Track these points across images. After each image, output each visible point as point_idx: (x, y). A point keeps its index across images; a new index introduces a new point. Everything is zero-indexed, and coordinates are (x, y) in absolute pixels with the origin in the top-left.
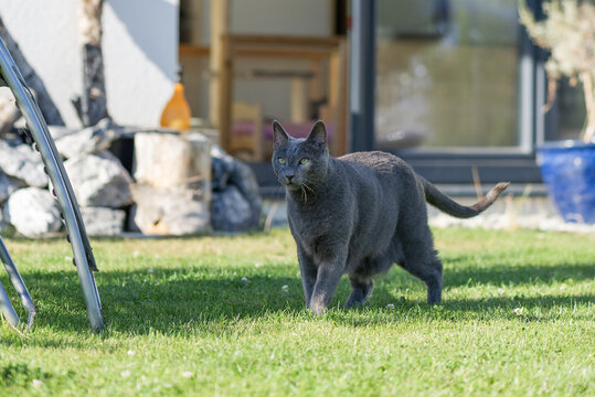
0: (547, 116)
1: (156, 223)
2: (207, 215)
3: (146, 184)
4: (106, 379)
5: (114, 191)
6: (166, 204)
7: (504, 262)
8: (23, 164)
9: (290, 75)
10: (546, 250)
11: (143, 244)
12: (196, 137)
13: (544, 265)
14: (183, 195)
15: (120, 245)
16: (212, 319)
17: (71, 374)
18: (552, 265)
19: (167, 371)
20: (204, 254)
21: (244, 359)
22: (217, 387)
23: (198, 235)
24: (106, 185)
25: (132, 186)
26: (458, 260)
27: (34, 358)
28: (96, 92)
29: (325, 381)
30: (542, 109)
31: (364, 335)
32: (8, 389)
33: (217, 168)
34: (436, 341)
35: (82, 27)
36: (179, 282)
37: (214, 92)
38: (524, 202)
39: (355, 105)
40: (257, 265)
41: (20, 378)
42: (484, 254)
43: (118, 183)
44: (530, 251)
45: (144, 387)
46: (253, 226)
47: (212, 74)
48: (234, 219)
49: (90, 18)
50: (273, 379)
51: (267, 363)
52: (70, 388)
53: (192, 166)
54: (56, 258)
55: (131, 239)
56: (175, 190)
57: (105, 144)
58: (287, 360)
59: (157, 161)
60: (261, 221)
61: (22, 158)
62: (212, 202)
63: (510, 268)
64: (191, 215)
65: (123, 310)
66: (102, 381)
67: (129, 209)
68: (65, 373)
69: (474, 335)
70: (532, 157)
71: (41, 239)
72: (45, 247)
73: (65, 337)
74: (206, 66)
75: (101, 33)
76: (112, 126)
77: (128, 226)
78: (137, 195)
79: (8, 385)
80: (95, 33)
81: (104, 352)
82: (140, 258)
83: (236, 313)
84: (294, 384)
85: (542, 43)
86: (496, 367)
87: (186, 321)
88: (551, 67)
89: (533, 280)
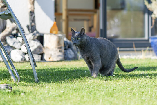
0: (152, 29)
1: (50, 58)
2: (63, 56)
3: (47, 48)
4: (40, 93)
5: (38, 50)
6: (52, 53)
7: (143, 66)
8: (14, 43)
9: (83, 20)
10: (153, 63)
11: (47, 63)
12: (60, 35)
13: (153, 66)
14: (57, 51)
15: (40, 63)
16: (67, 79)
17: (31, 92)
18: (155, 66)
19: (57, 91)
20: (63, 65)
21: (77, 88)
22: (70, 95)
23: (61, 61)
24: (36, 48)
25: (43, 48)
26: (131, 66)
27: (21, 88)
28: (33, 24)
29: (99, 93)
30: (151, 27)
31: (108, 82)
32: (15, 96)
33: (66, 43)
34: (127, 83)
35: (29, 7)
36: (57, 71)
37: (64, 25)
38: (147, 52)
39: (101, 27)
40: (77, 67)
41: (18, 93)
42: (137, 64)
43: (39, 48)
44: (149, 63)
45: (51, 95)
46: (75, 58)
47: (63, 20)
48: (70, 57)
49: (31, 5)
50: (85, 93)
51: (83, 89)
52: (31, 95)
53: (59, 43)
54: (24, 66)
55: (43, 62)
56: (54, 49)
57: (36, 37)
58: (88, 88)
59: (50, 42)
60: (77, 57)
61: (14, 41)
62: (64, 52)
63: (145, 67)
64: (59, 56)
65: (43, 78)
66: (39, 94)
67: (42, 55)
68: (29, 92)
69: (137, 82)
70: (148, 40)
71: (20, 62)
72: (21, 64)
73: (29, 84)
74: (61, 18)
75: (34, 8)
76: (37, 32)
77: (42, 59)
78: (45, 51)
79: (15, 95)
80: (33, 8)
81: (39, 87)
82: (46, 66)
83: (73, 78)
84: (91, 94)
85: (150, 10)
86: (144, 89)
87: (60, 80)
88: (153, 16)
89: (151, 70)
